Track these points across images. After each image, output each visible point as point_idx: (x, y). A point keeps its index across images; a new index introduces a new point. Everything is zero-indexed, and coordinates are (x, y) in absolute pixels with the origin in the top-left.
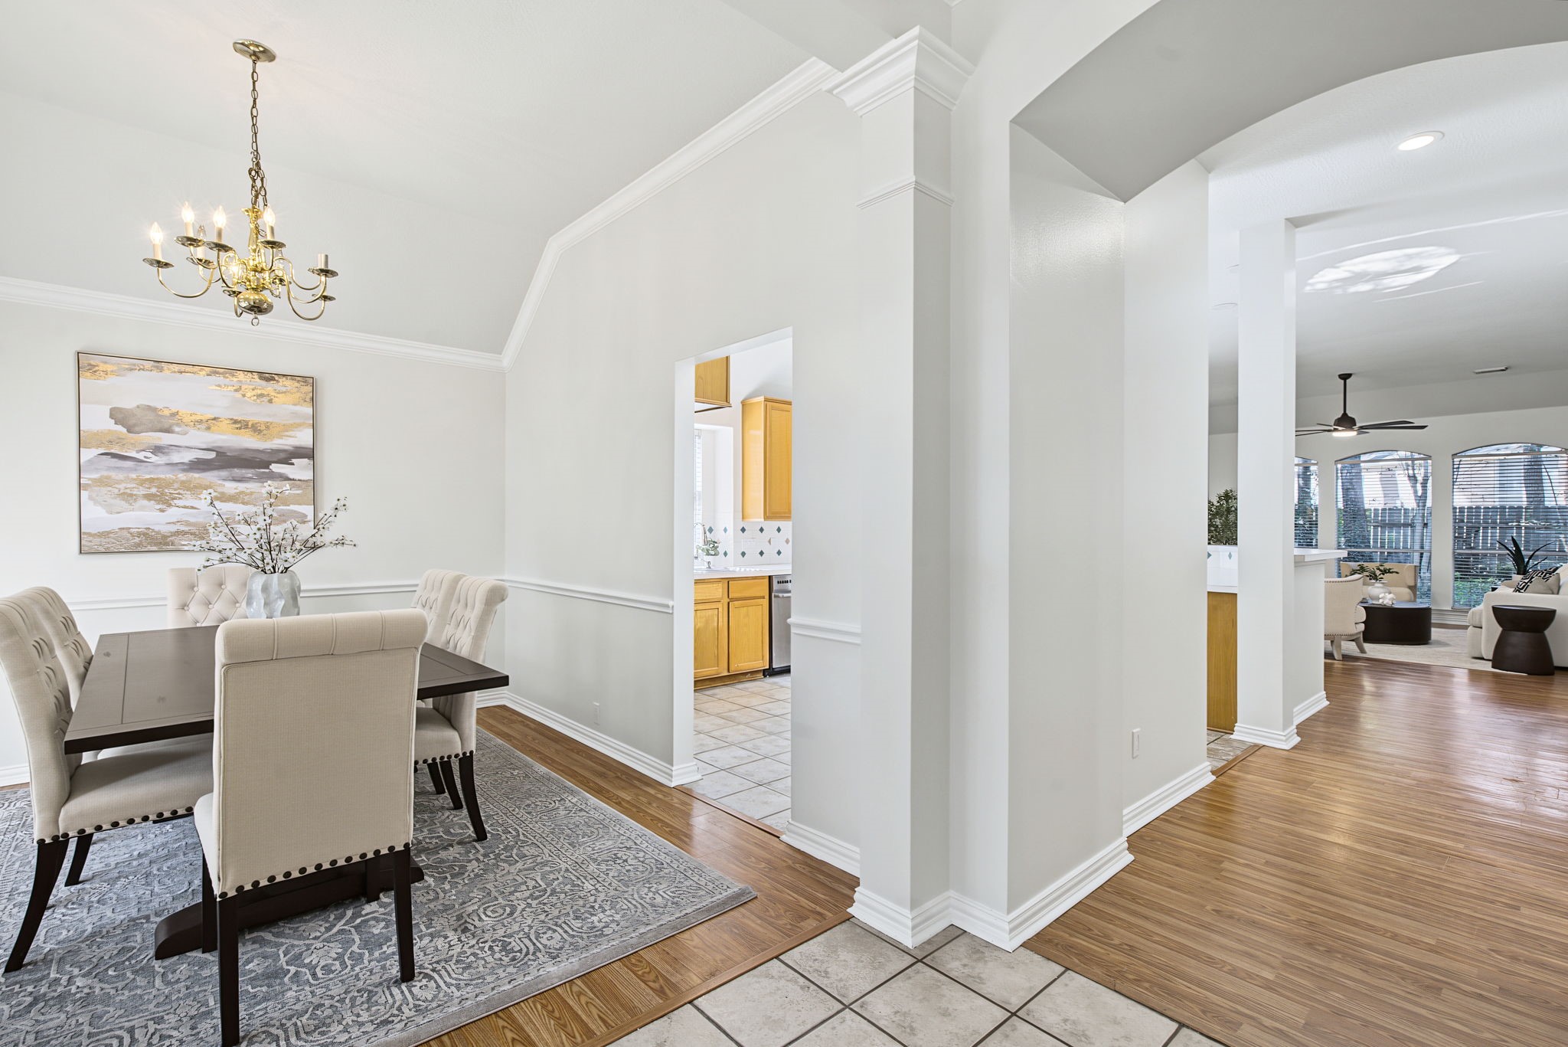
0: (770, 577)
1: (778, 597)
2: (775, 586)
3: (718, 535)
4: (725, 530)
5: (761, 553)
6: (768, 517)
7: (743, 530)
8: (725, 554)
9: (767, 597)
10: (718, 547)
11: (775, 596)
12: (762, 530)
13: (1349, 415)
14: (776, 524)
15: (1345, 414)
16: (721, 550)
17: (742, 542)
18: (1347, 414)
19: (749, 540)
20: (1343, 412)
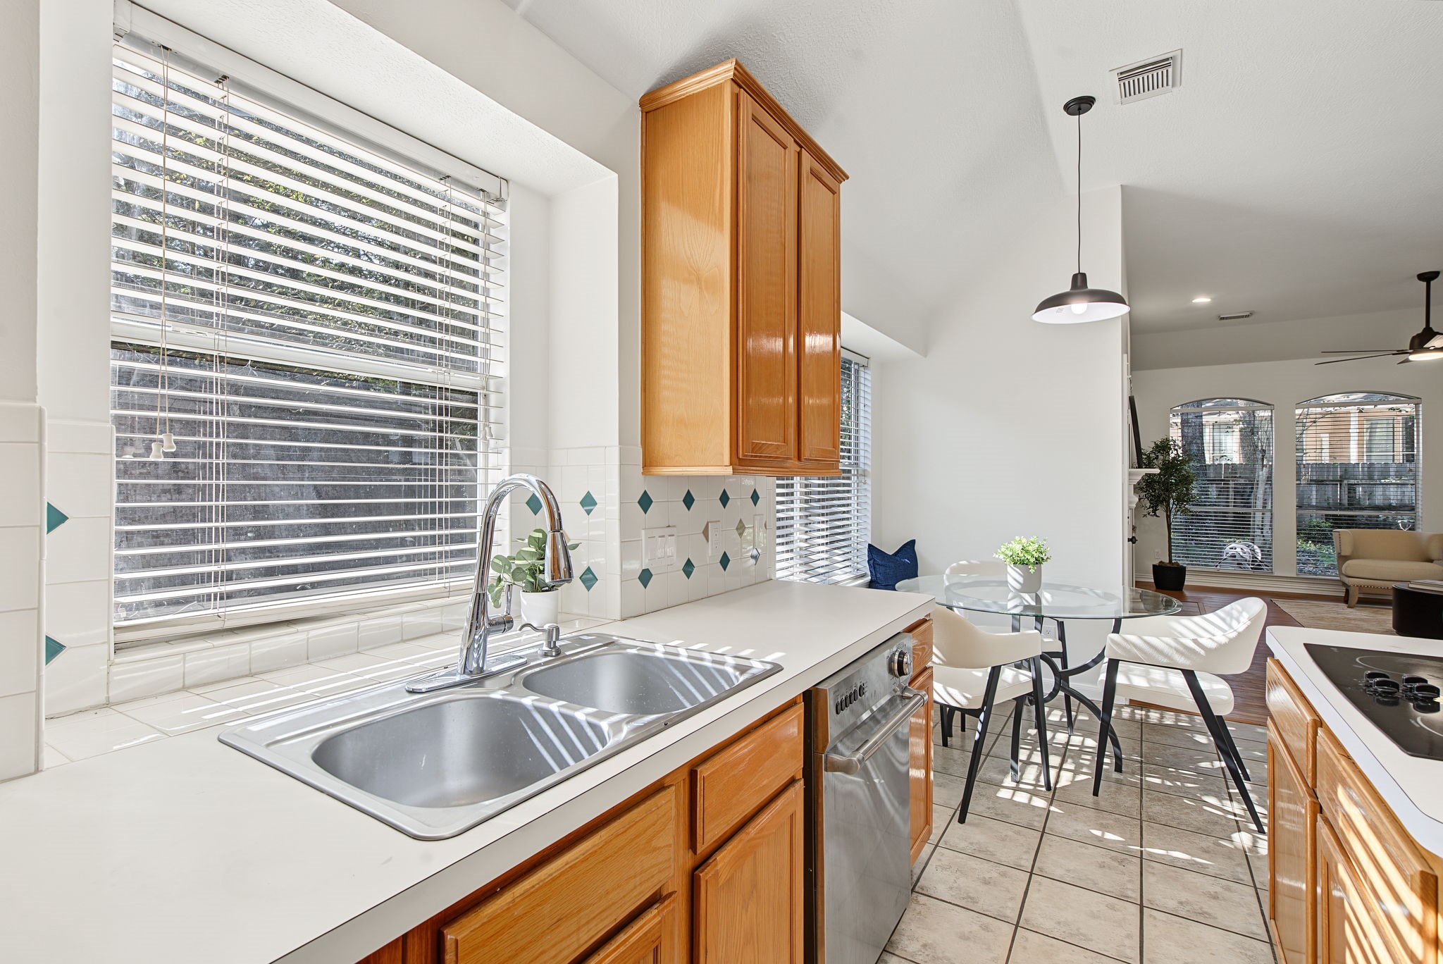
0: (808, 693)
2: (834, 726)
4: (588, 503)
5: (688, 569)
6: (740, 461)
7: (646, 502)
8: (588, 579)
11: (832, 766)
12: (688, 500)
15: (1428, 329)
17: (643, 538)
18: (1431, 328)
19: (661, 532)
20: (1424, 327)
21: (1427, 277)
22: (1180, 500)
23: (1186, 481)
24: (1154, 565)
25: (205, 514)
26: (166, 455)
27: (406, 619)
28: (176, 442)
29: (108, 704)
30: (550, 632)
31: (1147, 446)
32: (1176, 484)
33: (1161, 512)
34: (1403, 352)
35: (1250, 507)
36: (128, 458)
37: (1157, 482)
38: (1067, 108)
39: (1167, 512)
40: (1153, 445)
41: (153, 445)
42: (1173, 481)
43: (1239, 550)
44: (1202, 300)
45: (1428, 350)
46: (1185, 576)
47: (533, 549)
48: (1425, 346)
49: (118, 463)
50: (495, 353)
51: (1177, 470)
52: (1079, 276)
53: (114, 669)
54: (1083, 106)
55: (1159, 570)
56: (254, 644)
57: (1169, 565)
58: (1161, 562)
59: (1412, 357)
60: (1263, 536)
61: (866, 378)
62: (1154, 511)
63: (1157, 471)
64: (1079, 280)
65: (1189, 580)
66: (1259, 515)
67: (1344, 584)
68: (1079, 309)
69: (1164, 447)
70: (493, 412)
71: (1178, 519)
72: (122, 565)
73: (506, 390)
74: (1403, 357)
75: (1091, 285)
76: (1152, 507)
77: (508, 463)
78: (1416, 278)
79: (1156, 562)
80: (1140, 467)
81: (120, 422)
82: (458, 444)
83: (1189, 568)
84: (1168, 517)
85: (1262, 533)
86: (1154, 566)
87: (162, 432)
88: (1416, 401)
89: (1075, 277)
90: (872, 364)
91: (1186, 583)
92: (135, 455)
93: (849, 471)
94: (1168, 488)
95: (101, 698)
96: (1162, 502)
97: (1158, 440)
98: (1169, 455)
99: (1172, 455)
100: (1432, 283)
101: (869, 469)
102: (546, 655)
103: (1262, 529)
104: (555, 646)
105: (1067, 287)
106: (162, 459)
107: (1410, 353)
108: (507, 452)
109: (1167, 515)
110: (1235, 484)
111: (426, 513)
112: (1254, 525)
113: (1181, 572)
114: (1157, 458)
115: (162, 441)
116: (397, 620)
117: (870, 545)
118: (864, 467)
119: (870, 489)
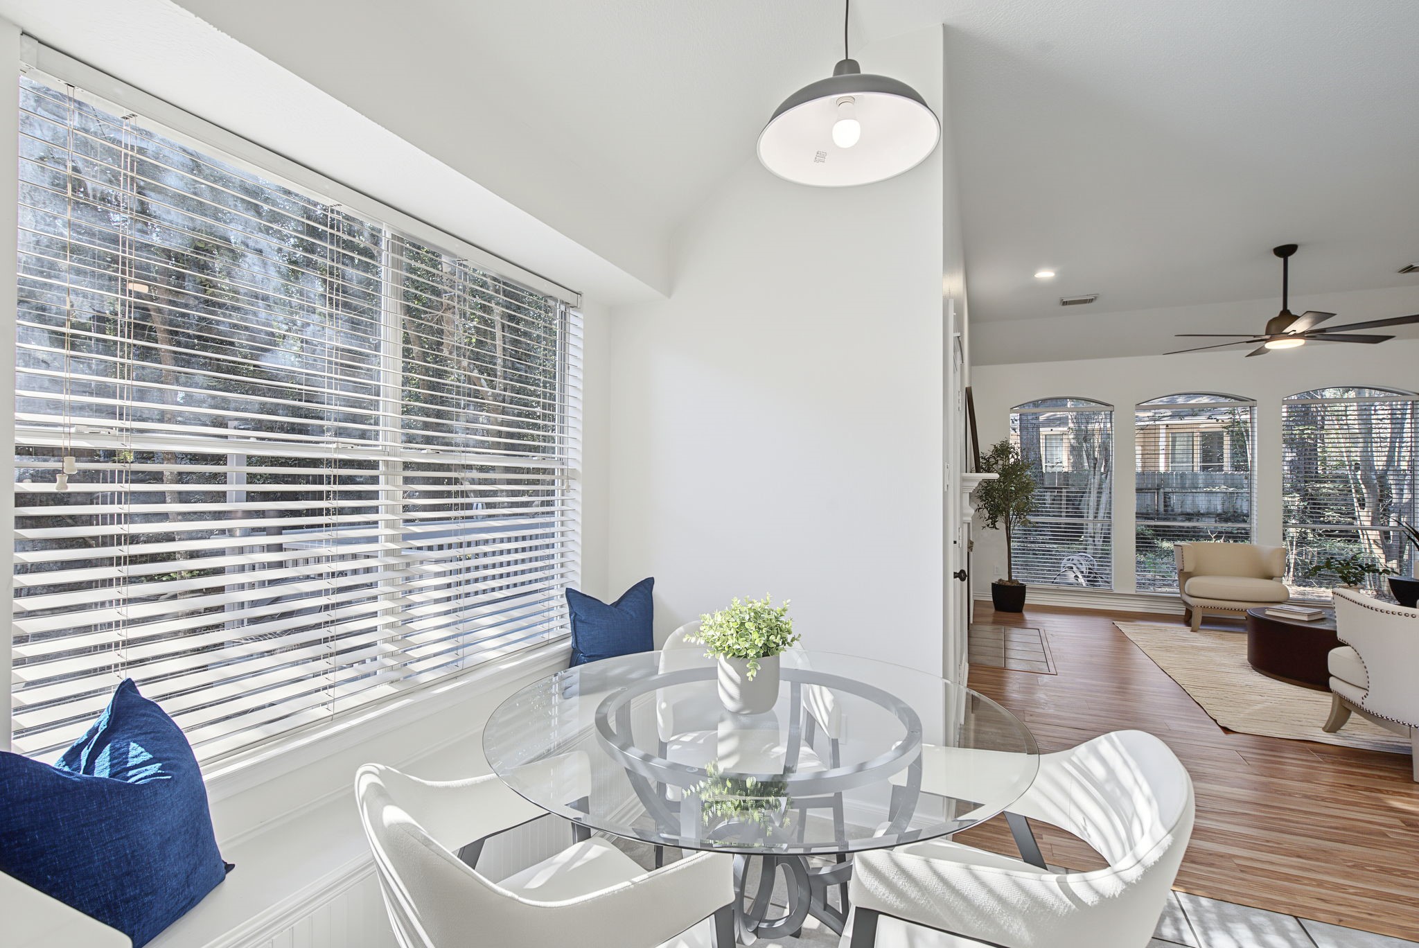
13: (1293, 314)
18: (1289, 311)
20: (1281, 309)
21: (1285, 252)
22: (1020, 512)
23: (1025, 488)
31: (986, 449)
32: (1016, 492)
33: (1001, 524)
34: (1258, 340)
35: (1082, 517)
37: (997, 489)
39: (1006, 524)
40: (993, 448)
42: (1013, 488)
44: (1045, 274)
45: (1288, 336)
46: (1024, 597)
48: (1285, 331)
51: (1017, 476)
52: (846, 64)
55: (997, 588)
57: (1009, 584)
58: (1000, 580)
59: (1268, 345)
60: (1095, 545)
61: (577, 325)
62: (994, 523)
63: (995, 476)
64: (847, 69)
65: (1030, 599)
66: (1091, 526)
67: (1185, 603)
69: (1003, 450)
71: (1017, 530)
74: (1257, 345)
76: (991, 518)
78: (1273, 252)
79: (995, 580)
80: (977, 471)
83: (1028, 585)
84: (1008, 529)
85: (1094, 541)
86: (993, 585)
88: (1251, 403)
89: (841, 62)
90: (586, 303)
91: (1026, 602)
94: (1007, 496)
96: (1001, 512)
97: (998, 442)
98: (1009, 459)
99: (1012, 460)
100: (1290, 258)
101: (579, 468)
103: (1094, 537)
107: (1267, 341)
109: (1007, 527)
110: (1067, 492)
112: (1087, 533)
113: (1020, 591)
114: (997, 463)
117: (569, 591)
118: (572, 465)
119: (579, 499)
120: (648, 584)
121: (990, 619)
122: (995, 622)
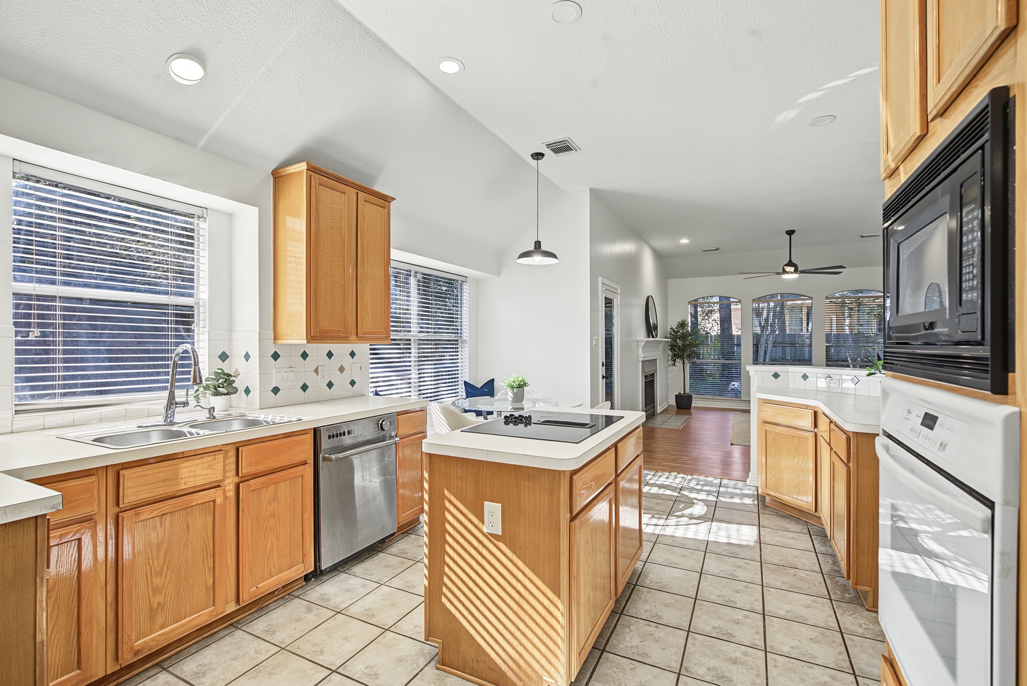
0: (315, 430)
1: (329, 460)
2: (325, 443)
3: (237, 364)
4: (247, 357)
5: (305, 387)
6: (312, 337)
7: (276, 356)
8: (247, 391)
9: (311, 461)
10: (234, 381)
11: (325, 459)
12: (304, 355)
13: (794, 262)
14: (325, 347)
15: (790, 261)
16: (239, 384)
17: (274, 373)
18: (792, 261)
19: (285, 370)
20: (789, 260)
21: (790, 233)
22: (690, 356)
24: (676, 395)
25: (53, 378)
26: (36, 337)
27: (151, 407)
28: (40, 331)
29: (12, 433)
30: (210, 409)
32: (687, 347)
34: (779, 274)
36: (19, 338)
38: (532, 156)
39: (683, 364)
41: (30, 333)
43: (736, 386)
44: (684, 241)
46: (692, 401)
47: (214, 377)
49: (15, 340)
50: (201, 288)
52: (537, 243)
53: (14, 419)
54: (539, 157)
55: (678, 397)
56: (75, 413)
57: (684, 395)
58: (680, 393)
59: (784, 277)
61: (466, 287)
62: (674, 363)
64: (538, 244)
68: (538, 259)
70: (201, 315)
72: (17, 381)
73: (207, 305)
75: (543, 248)
77: (207, 339)
78: (786, 233)
79: (677, 393)
81: (16, 324)
82: (182, 330)
87: (34, 328)
89: (536, 242)
90: (468, 280)
92: (22, 337)
93: (457, 341)
95: (9, 430)
96: (679, 357)
100: (792, 236)
101: (467, 339)
102: (208, 418)
104: (212, 415)
105: (532, 248)
106: (34, 339)
107: (782, 275)
108: (207, 333)
111: (165, 361)
113: (689, 399)
115: (34, 331)
116: (147, 407)
117: (465, 382)
118: (465, 338)
119: (468, 350)
120: (493, 380)
121: (675, 412)
122: (677, 413)
